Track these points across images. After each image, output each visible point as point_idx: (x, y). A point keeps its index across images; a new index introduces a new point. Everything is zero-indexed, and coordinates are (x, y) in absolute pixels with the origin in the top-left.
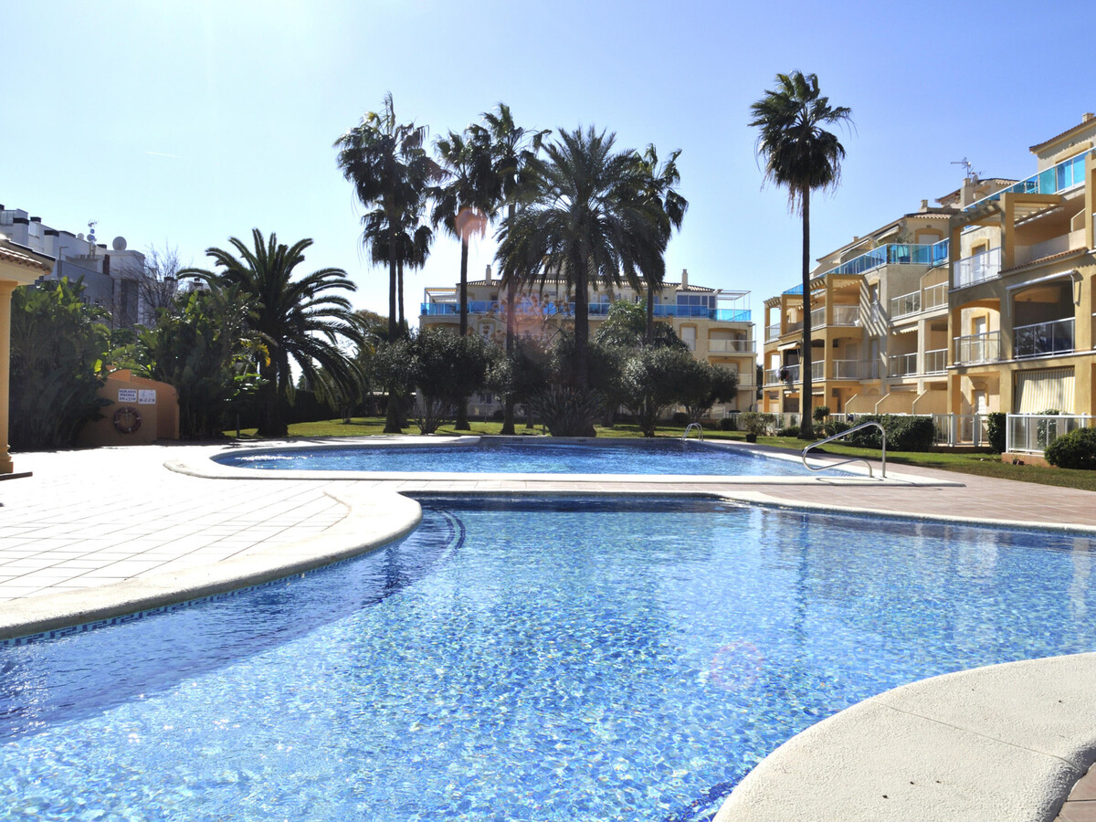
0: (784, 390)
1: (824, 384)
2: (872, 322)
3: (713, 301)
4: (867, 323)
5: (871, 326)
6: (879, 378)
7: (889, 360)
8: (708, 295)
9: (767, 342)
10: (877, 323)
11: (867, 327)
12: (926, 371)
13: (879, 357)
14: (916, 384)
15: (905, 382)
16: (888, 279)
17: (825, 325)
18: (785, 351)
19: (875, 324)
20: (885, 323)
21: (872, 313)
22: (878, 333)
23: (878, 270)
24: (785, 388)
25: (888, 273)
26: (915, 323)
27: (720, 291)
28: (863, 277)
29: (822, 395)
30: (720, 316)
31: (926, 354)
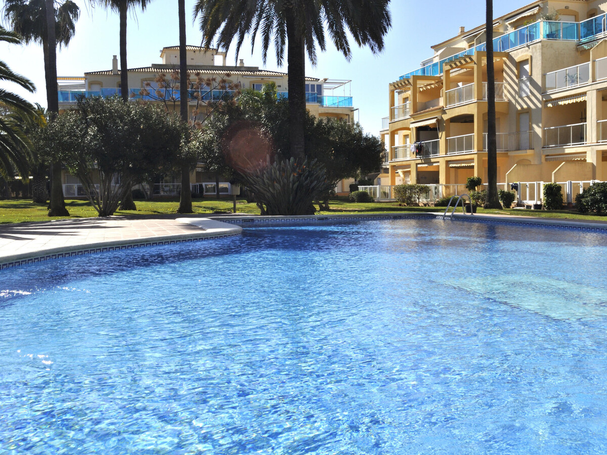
0: (417, 164)
1: (475, 157)
2: (521, 97)
3: (320, 87)
4: (514, 98)
5: (520, 100)
6: (531, 148)
7: (544, 132)
8: (315, 83)
9: (393, 121)
10: (528, 97)
11: (514, 101)
12: (598, 139)
13: (531, 128)
14: (586, 153)
15: (567, 151)
16: (543, 54)
17: (475, 100)
18: (416, 128)
19: (526, 99)
20: (539, 97)
21: (521, 89)
22: (529, 107)
23: (528, 46)
24: (420, 161)
25: (542, 49)
26: (584, 94)
27: (326, 80)
28: (508, 56)
29: (473, 167)
30: (327, 102)
31: (598, 124)
